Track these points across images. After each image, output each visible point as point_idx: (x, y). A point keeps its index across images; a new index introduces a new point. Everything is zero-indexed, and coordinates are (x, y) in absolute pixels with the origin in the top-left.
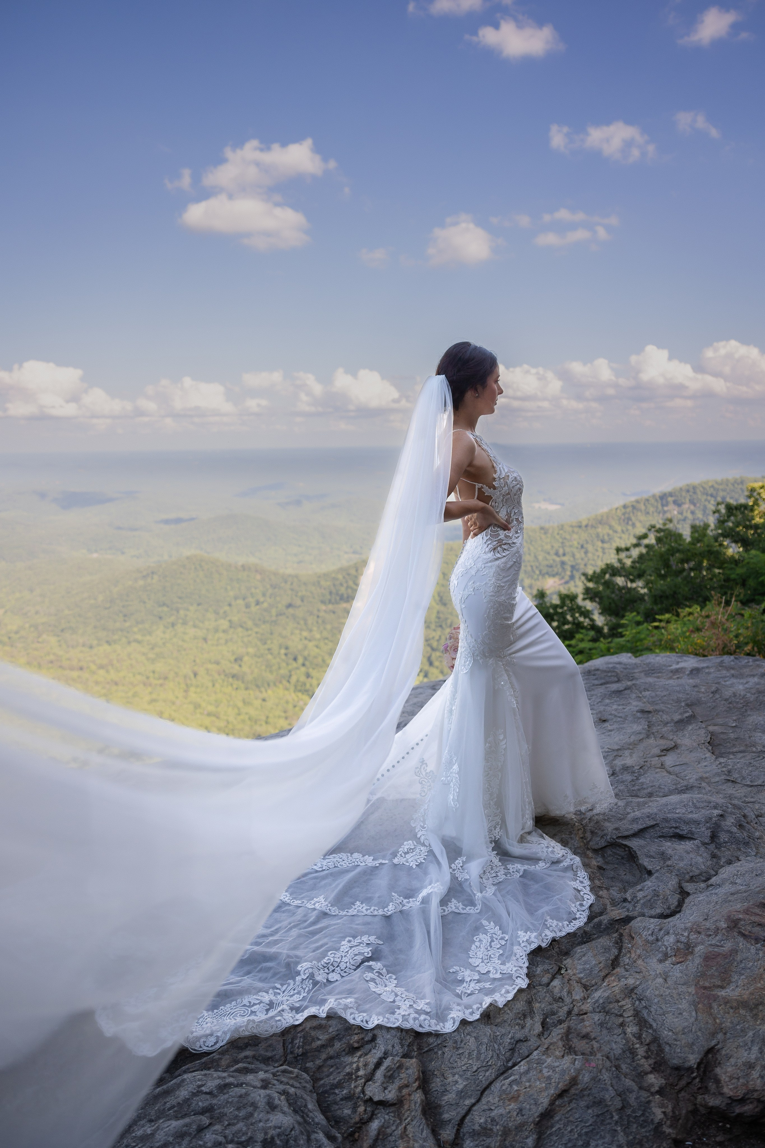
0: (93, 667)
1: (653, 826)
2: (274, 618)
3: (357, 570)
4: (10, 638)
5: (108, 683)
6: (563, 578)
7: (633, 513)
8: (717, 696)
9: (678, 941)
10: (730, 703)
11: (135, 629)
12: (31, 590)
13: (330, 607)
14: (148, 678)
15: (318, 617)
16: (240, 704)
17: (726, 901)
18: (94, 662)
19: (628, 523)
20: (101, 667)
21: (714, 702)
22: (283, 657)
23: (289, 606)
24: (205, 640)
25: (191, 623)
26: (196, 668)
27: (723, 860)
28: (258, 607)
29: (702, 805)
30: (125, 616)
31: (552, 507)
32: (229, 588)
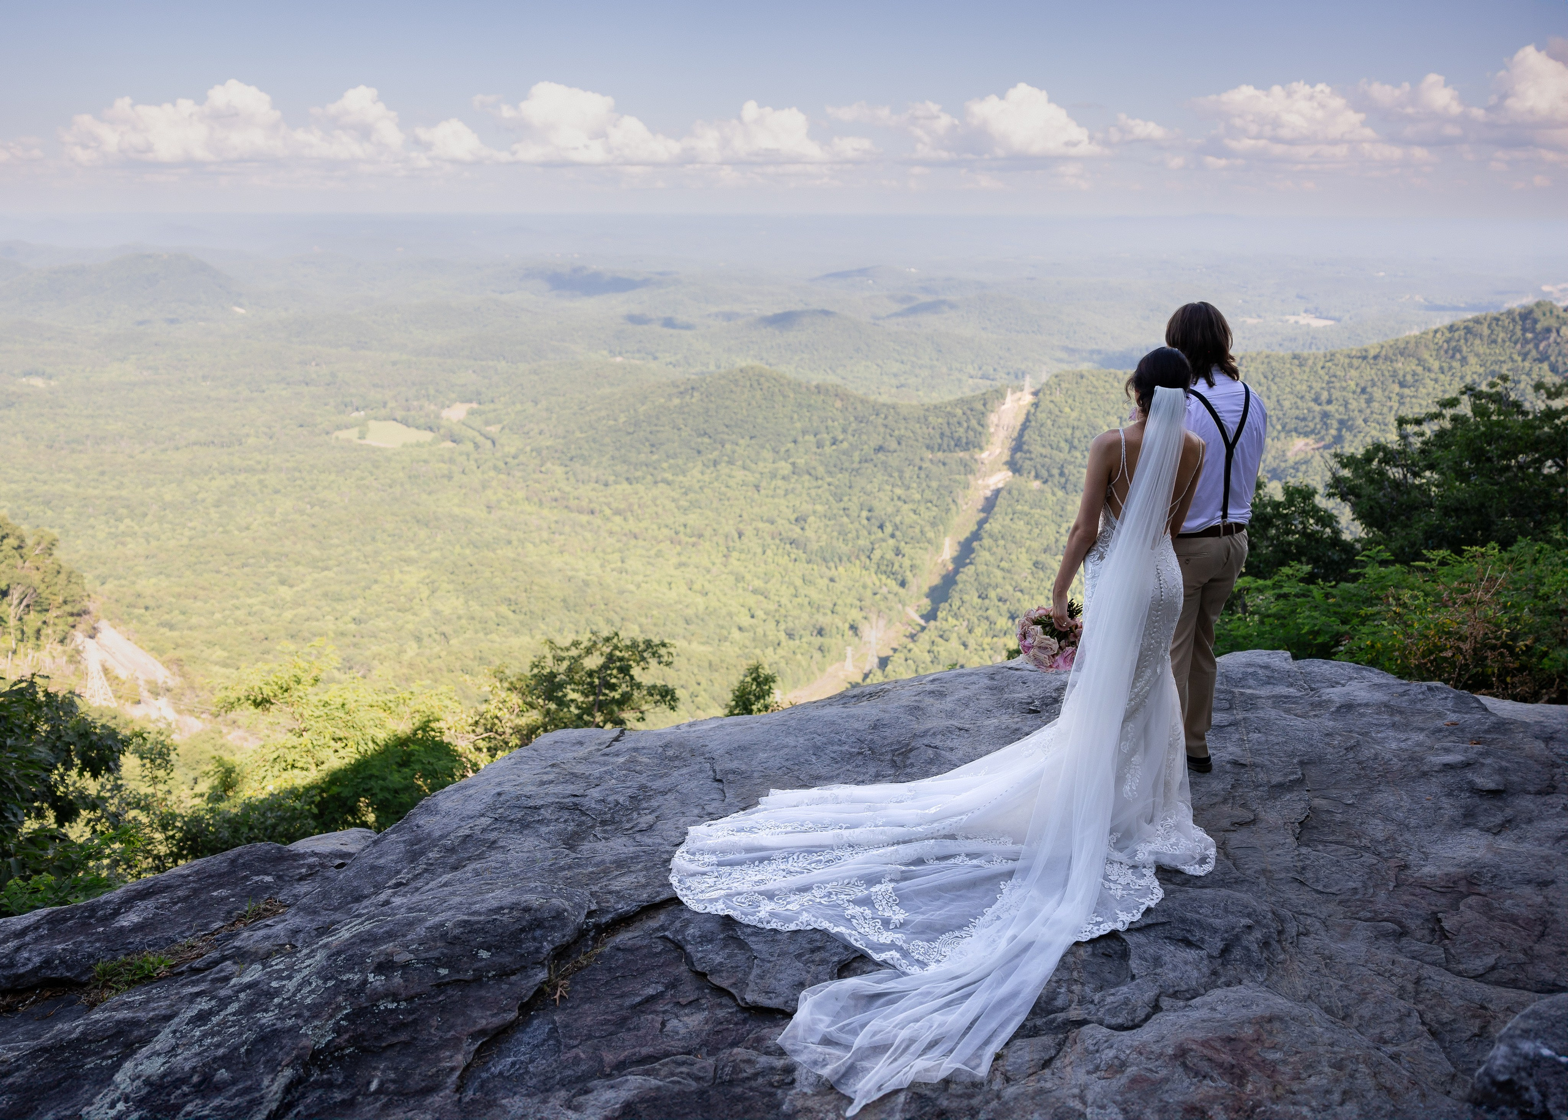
0: (608, 512)
1: (1163, 924)
2: (856, 465)
3: (984, 405)
4: (506, 463)
5: (625, 535)
6: (1322, 439)
7: (1466, 340)
8: (1351, 755)
9: (1116, 1057)
10: (1363, 768)
11: (665, 465)
12: (536, 402)
13: (940, 455)
14: (677, 533)
15: (920, 468)
16: (799, 582)
17: (1192, 1027)
18: (608, 505)
19: (1453, 357)
20: (617, 512)
21: (1341, 763)
22: (865, 522)
23: (880, 449)
24: (757, 488)
25: (740, 463)
26: (741, 526)
27: (1223, 979)
28: (834, 447)
29: (1235, 909)
30: (653, 445)
31: (1318, 323)
32: (796, 416)
